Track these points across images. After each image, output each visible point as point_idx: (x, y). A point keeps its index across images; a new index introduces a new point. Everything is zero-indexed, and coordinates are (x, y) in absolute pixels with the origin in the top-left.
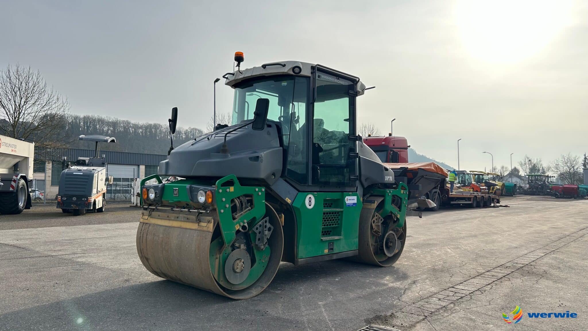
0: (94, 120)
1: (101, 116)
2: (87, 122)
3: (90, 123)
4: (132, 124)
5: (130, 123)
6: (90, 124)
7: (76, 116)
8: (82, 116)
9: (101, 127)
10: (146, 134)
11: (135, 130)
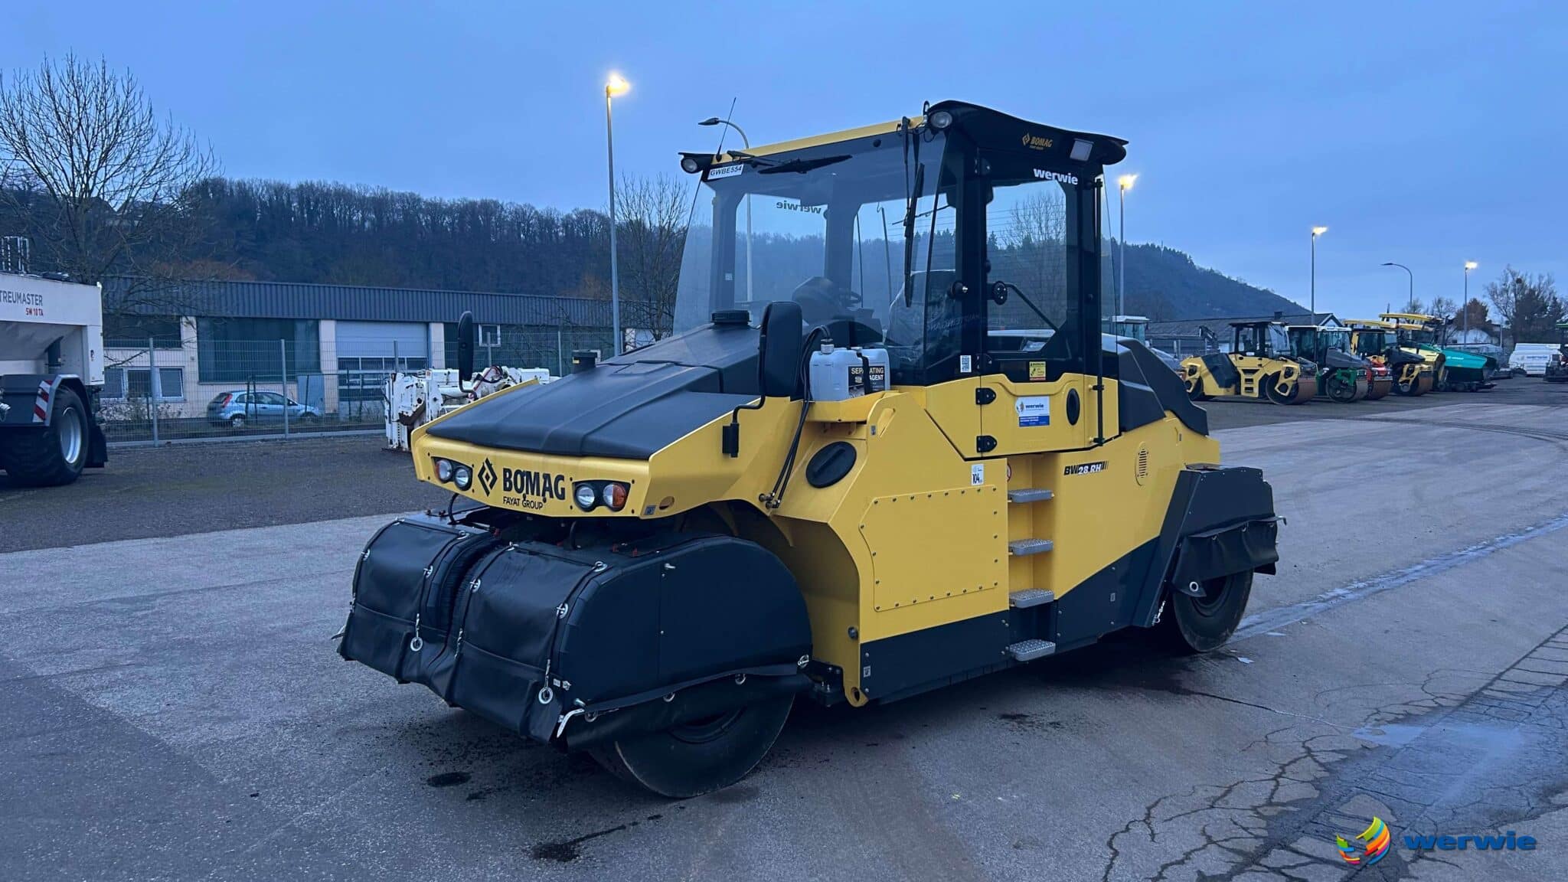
0: (326, 195)
1: (342, 183)
2: (309, 202)
3: (317, 202)
4: (425, 202)
5: (419, 200)
6: (316, 206)
7: (279, 183)
8: (294, 185)
9: (345, 213)
10: (462, 229)
11: (433, 218)
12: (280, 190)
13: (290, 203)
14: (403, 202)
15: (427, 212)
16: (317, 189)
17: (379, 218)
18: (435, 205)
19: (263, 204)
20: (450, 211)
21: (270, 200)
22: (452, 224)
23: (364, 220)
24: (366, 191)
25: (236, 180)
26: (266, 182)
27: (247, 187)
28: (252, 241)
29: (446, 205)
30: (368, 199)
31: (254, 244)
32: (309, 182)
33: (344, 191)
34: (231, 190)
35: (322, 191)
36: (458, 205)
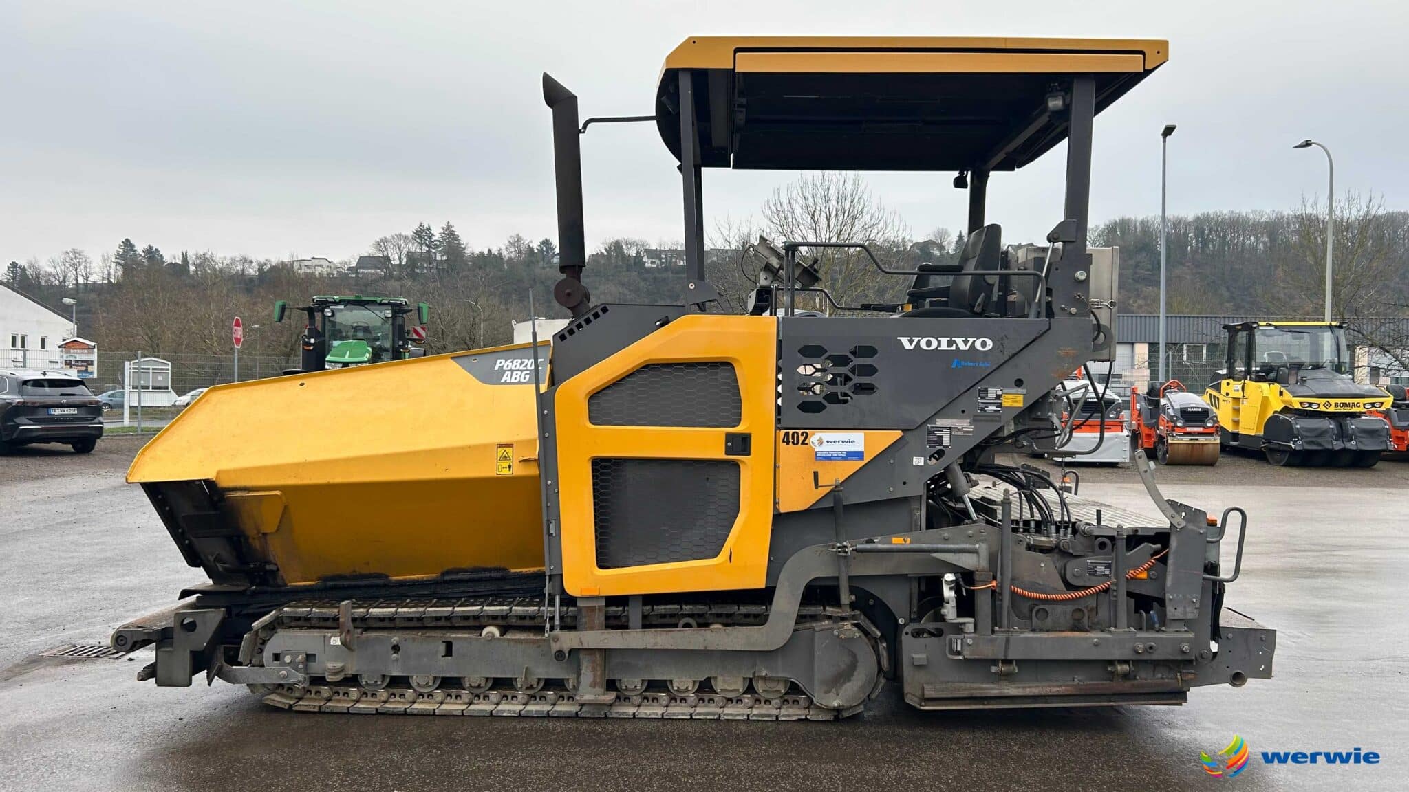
0: (1221, 223)
1: (1238, 211)
2: (1204, 230)
3: (1211, 230)
6: (1210, 235)
7: (1178, 218)
8: (1191, 218)
9: (1238, 238)
12: (1177, 224)
16: (1213, 218)
17: (1273, 239)
21: (1168, 232)
23: (1257, 241)
24: (1261, 216)
25: (1140, 218)
26: (1166, 219)
27: (1147, 223)
30: (1261, 223)
32: (1206, 212)
33: (1238, 218)
34: (1136, 228)
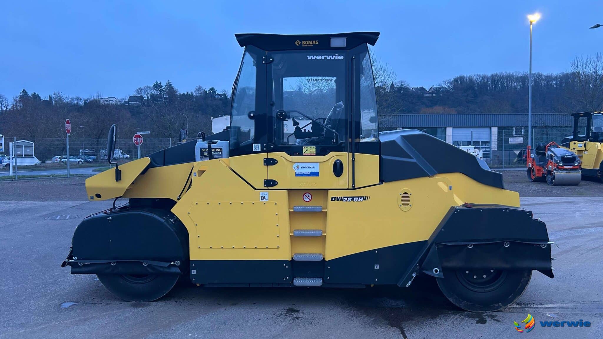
2: (495, 80)
4: (544, 76)
5: (541, 75)
7: (484, 75)
8: (489, 75)
9: (509, 84)
10: (561, 86)
11: (547, 83)
12: (484, 78)
13: (488, 82)
14: (534, 77)
15: (545, 80)
16: (499, 75)
17: (524, 85)
18: (549, 76)
19: (478, 83)
20: (556, 78)
21: (480, 81)
22: (556, 84)
23: (517, 85)
24: (519, 74)
25: (468, 76)
26: (479, 75)
27: (472, 78)
28: (472, 97)
29: (553, 77)
30: (519, 77)
31: (473, 99)
32: (496, 73)
33: (509, 75)
34: (467, 80)
35: (501, 75)
36: (560, 75)
